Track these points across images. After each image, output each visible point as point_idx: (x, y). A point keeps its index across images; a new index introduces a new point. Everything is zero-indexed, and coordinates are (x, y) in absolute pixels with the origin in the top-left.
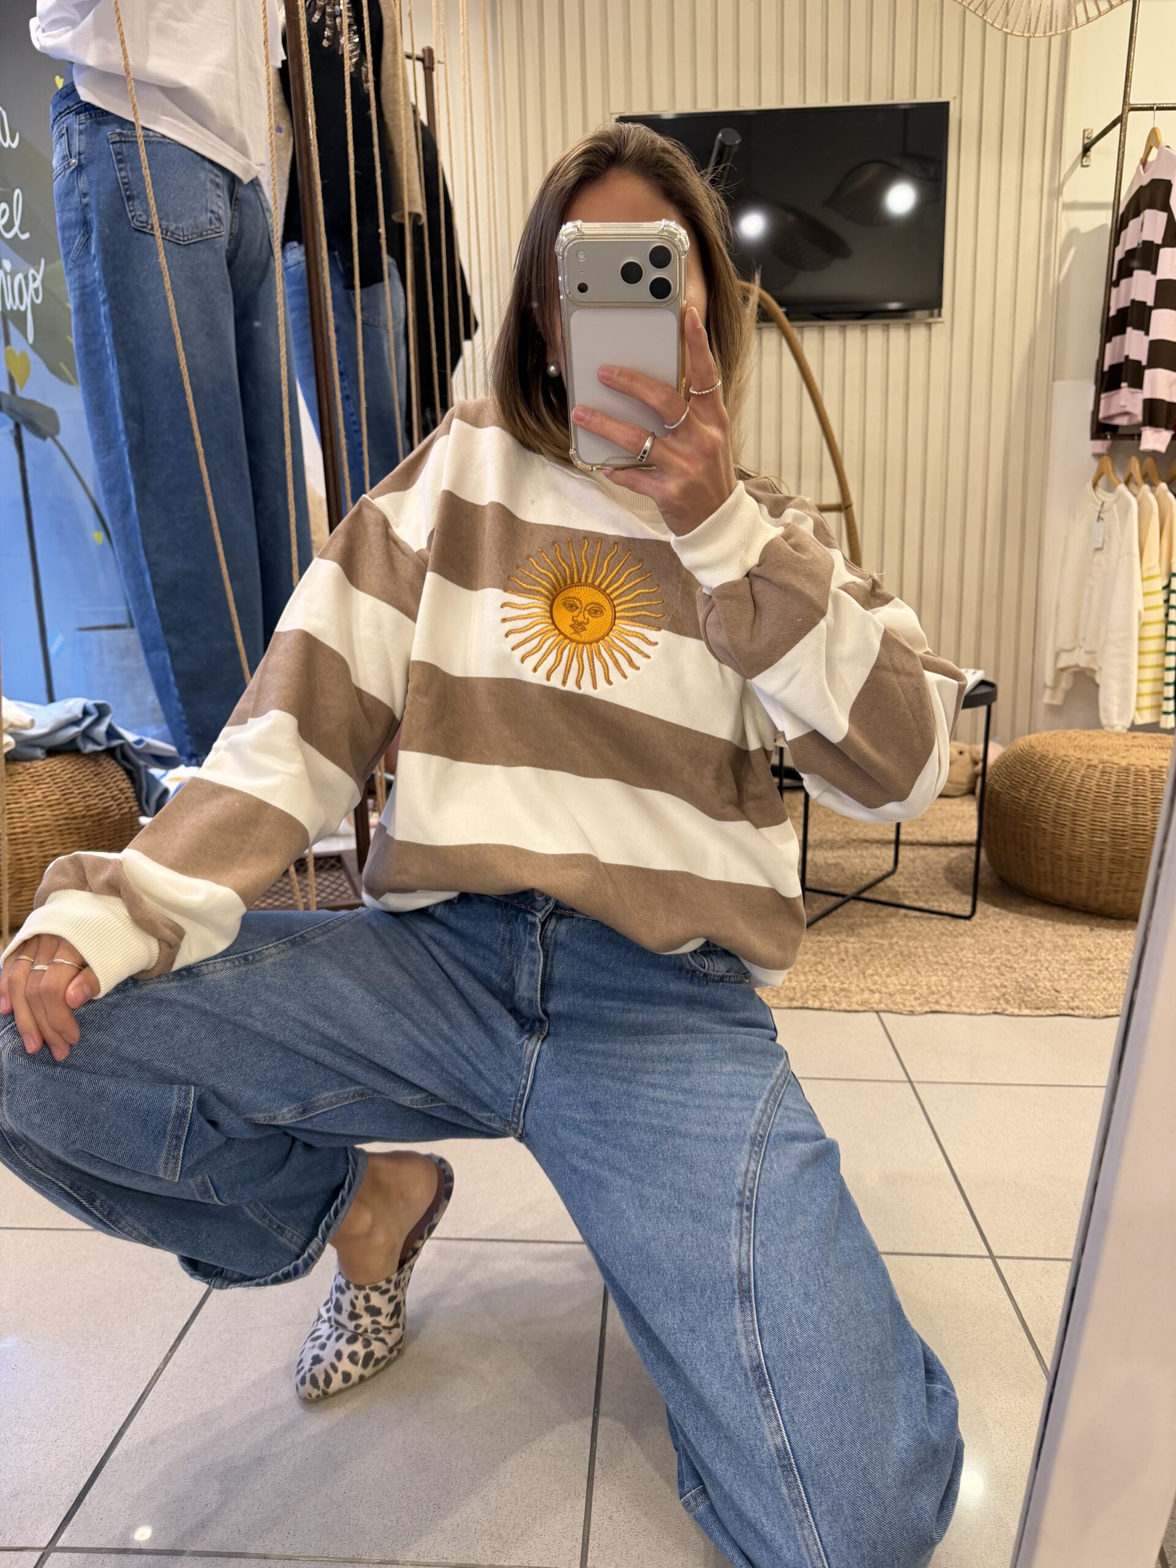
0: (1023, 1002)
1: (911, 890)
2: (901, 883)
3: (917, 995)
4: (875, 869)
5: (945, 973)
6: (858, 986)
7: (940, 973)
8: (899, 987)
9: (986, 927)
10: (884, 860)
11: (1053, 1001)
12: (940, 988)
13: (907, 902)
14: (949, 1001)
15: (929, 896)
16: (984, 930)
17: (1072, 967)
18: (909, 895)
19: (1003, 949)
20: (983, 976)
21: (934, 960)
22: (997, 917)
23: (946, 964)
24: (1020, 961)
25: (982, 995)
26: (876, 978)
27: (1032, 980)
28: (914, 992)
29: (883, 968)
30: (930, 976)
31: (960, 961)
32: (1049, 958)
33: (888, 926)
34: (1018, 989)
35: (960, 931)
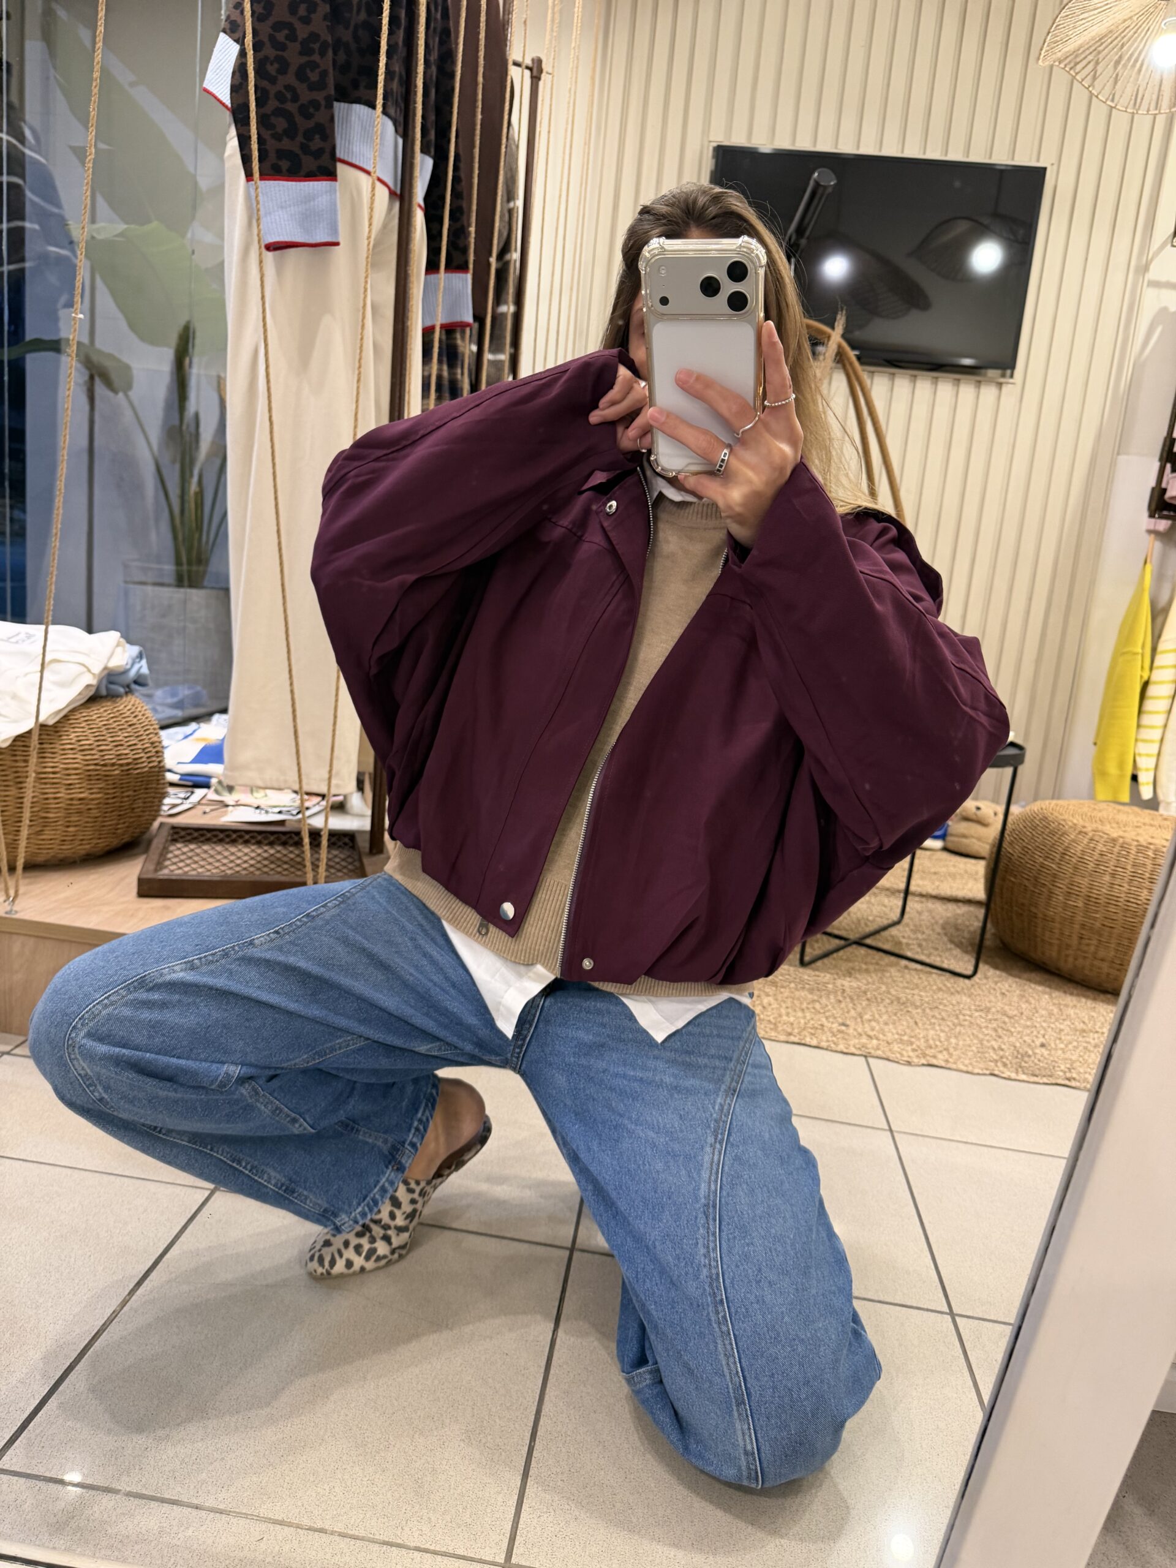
0: (1020, 1067)
1: (915, 942)
2: (906, 935)
3: (914, 1046)
4: (881, 917)
5: (943, 1028)
6: (855, 1030)
7: (937, 1028)
8: (896, 1036)
9: (984, 988)
10: (891, 909)
11: (1050, 1070)
12: (938, 1043)
13: (909, 954)
14: (947, 1056)
15: (932, 951)
16: (983, 991)
17: (1069, 1038)
18: (912, 947)
20: (981, 1036)
21: (931, 1013)
22: (996, 979)
23: (943, 1019)
24: (1016, 1025)
25: (979, 1055)
26: (874, 1024)
27: (1029, 1045)
28: (912, 1043)
29: (880, 1016)
30: (927, 1029)
31: (957, 1018)
32: (1044, 1025)
33: (888, 974)
34: (1015, 1053)
35: (959, 989)
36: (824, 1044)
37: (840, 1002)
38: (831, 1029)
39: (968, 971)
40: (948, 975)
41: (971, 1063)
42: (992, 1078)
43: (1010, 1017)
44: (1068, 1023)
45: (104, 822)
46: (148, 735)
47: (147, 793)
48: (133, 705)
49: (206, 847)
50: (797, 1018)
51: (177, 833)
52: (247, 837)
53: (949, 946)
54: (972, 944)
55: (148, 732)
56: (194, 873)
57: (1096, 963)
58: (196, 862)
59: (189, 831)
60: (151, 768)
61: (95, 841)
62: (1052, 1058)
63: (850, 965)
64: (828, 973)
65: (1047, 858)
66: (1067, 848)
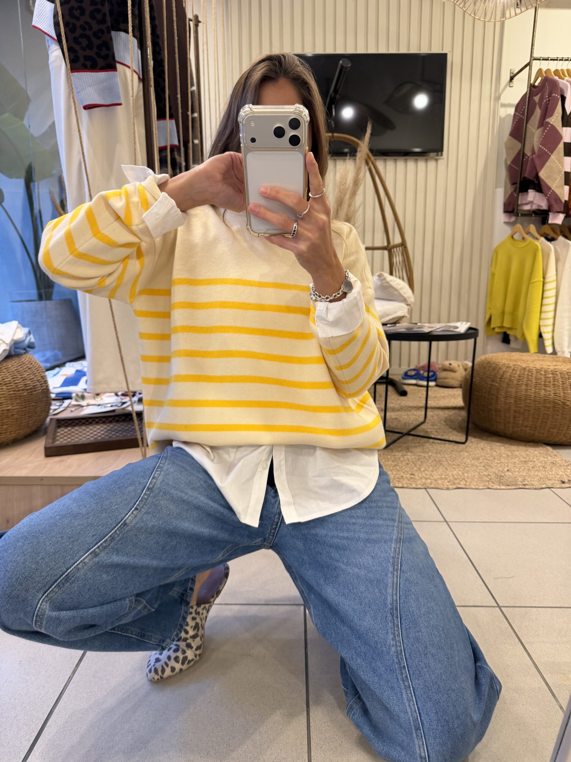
0: (501, 482)
1: (434, 430)
2: (429, 427)
3: (448, 480)
4: (415, 421)
5: (459, 469)
6: (418, 476)
7: (457, 470)
8: (439, 476)
9: (473, 447)
10: (420, 416)
11: (515, 482)
12: (459, 477)
13: (433, 436)
14: (465, 483)
15: (443, 433)
16: (472, 449)
17: (519, 465)
18: (433, 432)
19: (483, 457)
20: (478, 470)
21: (452, 463)
22: (477, 442)
23: (458, 465)
24: (493, 463)
25: (480, 479)
26: (426, 472)
27: (502, 472)
29: (429, 468)
30: (452, 471)
31: (465, 464)
32: (506, 461)
33: (425, 447)
34: (497, 476)
35: (461, 449)
36: (405, 485)
37: (408, 464)
38: (407, 478)
39: (463, 440)
40: (453, 444)
41: (477, 484)
42: (488, 490)
43: (490, 460)
44: (517, 459)
45: (21, 421)
46: (39, 373)
47: (42, 403)
48: (29, 358)
49: (76, 428)
51: (60, 423)
52: (97, 420)
53: (451, 430)
54: (462, 428)
55: (39, 371)
56: (73, 441)
57: (524, 428)
58: (73, 436)
59: (66, 421)
60: (43, 389)
61: (17, 432)
62: (514, 476)
63: (406, 445)
64: (398, 452)
65: (493, 381)
66: (502, 375)
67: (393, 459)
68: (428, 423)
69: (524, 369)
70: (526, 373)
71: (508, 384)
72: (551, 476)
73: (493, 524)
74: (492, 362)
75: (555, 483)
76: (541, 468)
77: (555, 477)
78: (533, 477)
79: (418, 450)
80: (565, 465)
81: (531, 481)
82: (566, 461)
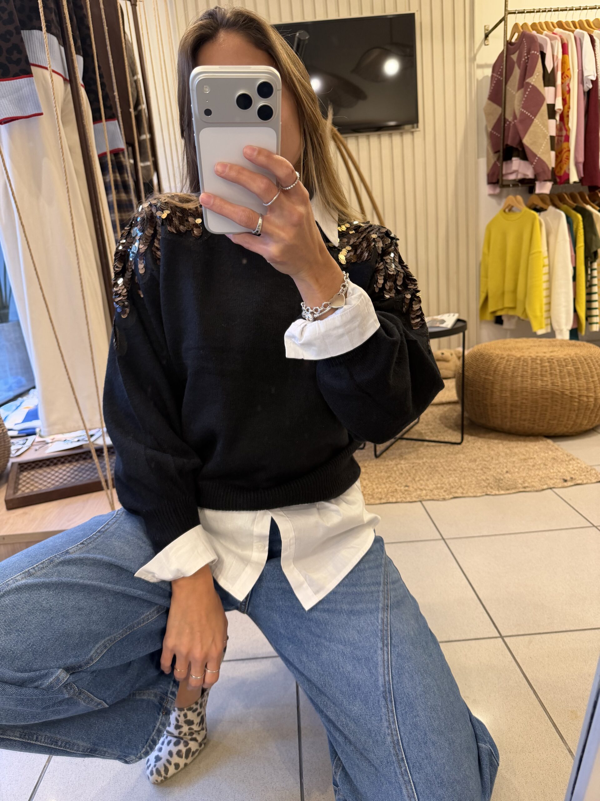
0: (500, 487)
3: (444, 489)
5: (455, 475)
6: (413, 487)
7: (453, 476)
8: (434, 486)
9: (469, 447)
11: (514, 485)
12: (455, 484)
13: (427, 438)
14: (462, 490)
15: (438, 433)
16: (469, 449)
17: (519, 465)
18: (427, 434)
19: (481, 458)
20: (476, 475)
21: (448, 469)
22: (474, 441)
23: (455, 470)
24: (491, 464)
25: (478, 485)
26: (421, 482)
27: (501, 474)
29: (423, 476)
30: (448, 478)
31: (461, 468)
32: (505, 461)
33: (420, 452)
34: (495, 480)
35: (457, 451)
36: (399, 500)
37: (401, 474)
38: (401, 490)
39: (459, 441)
40: (449, 445)
41: (475, 491)
42: (487, 497)
43: (487, 461)
44: (516, 457)
50: (383, 489)
51: (22, 467)
53: (446, 429)
54: (457, 425)
56: (37, 489)
57: (522, 422)
58: (37, 482)
59: (29, 464)
62: (513, 478)
63: (400, 451)
64: (392, 461)
65: (486, 375)
66: (496, 368)
67: (386, 469)
68: (422, 423)
69: (519, 359)
70: (521, 363)
71: (502, 377)
72: (552, 474)
73: (493, 538)
74: (485, 353)
75: (556, 482)
76: (542, 466)
77: (557, 475)
78: (534, 477)
79: (413, 455)
80: (567, 459)
81: (532, 482)
82: (567, 455)
